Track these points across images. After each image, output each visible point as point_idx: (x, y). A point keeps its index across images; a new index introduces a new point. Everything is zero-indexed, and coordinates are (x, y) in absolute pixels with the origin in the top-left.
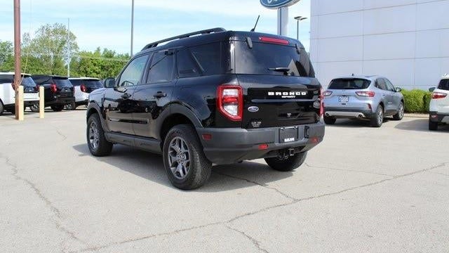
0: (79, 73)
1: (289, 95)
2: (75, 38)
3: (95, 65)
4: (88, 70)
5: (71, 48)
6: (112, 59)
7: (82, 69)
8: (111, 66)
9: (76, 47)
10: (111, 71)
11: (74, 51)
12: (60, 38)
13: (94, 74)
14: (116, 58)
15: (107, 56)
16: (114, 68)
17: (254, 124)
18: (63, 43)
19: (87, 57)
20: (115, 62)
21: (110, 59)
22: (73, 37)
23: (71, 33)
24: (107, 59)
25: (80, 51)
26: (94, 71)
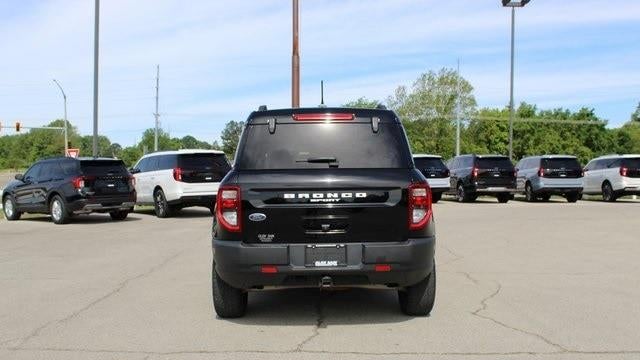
0: (479, 142)
1: (325, 197)
2: (471, 89)
3: (502, 129)
4: (492, 138)
5: (465, 106)
6: (531, 120)
7: (482, 136)
8: (529, 131)
9: (473, 102)
10: (528, 139)
11: (468, 109)
12: (449, 91)
13: (501, 145)
14: (538, 118)
15: (522, 116)
16: (533, 134)
17: (262, 237)
18: (452, 98)
19: (489, 118)
20: (535, 124)
21: (527, 120)
22: (467, 87)
23: (463, 82)
24: (522, 120)
25: (479, 108)
26: (501, 140)
